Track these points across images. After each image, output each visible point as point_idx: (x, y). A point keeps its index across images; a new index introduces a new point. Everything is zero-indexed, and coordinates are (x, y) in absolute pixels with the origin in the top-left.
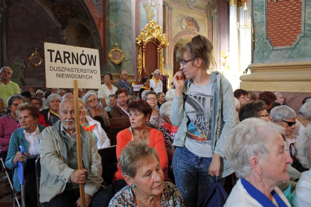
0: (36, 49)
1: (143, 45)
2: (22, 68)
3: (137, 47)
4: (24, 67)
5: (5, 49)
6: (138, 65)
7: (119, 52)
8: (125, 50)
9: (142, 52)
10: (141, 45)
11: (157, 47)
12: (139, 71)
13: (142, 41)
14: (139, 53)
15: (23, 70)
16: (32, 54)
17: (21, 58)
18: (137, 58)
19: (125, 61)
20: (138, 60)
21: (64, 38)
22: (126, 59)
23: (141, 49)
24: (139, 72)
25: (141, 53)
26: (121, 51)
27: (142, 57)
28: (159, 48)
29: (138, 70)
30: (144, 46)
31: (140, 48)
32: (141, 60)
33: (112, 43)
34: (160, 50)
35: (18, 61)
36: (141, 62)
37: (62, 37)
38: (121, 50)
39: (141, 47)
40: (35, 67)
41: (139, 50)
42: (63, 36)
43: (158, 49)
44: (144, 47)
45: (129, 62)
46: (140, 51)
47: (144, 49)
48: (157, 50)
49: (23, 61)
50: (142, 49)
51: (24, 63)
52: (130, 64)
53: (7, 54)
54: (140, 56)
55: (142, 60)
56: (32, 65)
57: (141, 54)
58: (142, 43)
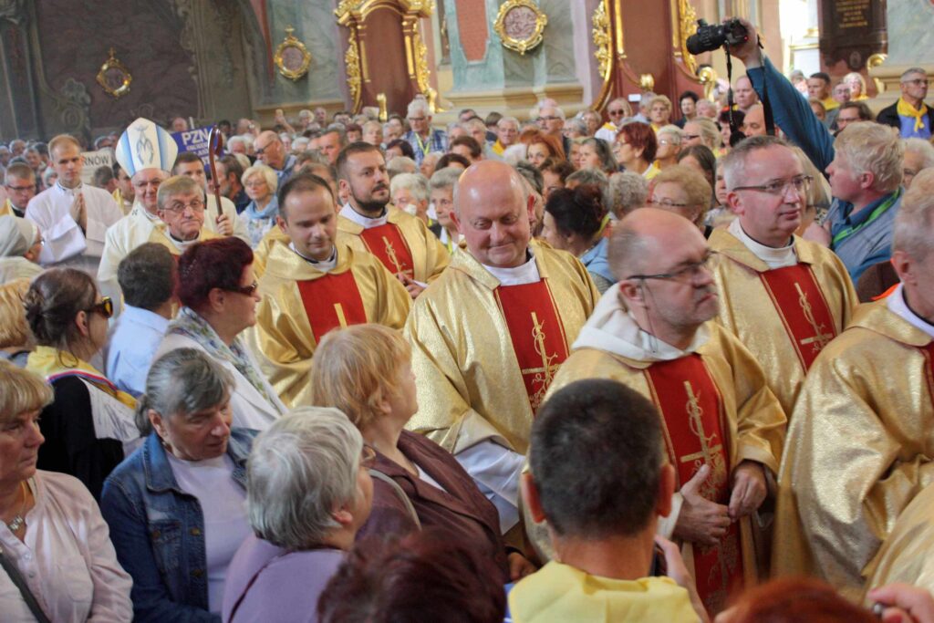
0: (112, 52)
1: (358, 21)
2: (84, 104)
3: (344, 29)
4: (88, 100)
5: (39, 63)
6: (350, 77)
7: (297, 47)
8: (314, 40)
9: (357, 40)
10: (354, 22)
11: (402, 20)
12: (354, 89)
13: (351, 15)
14: (350, 44)
15: (87, 109)
16: (102, 65)
17: (78, 80)
18: (344, 58)
19: (316, 68)
20: (347, 64)
21: (180, 11)
22: (320, 62)
23: (353, 34)
24: (353, 94)
25: (354, 43)
26: (301, 45)
27: (359, 54)
28: (408, 20)
29: (351, 88)
30: (362, 24)
31: (350, 32)
32: (357, 62)
33: (279, 26)
34: (411, 27)
35: (71, 88)
36: (357, 66)
37: (172, 8)
38: (303, 42)
39: (352, 29)
40: (114, 96)
41: (349, 36)
42: (176, 7)
43: (405, 23)
44: (359, 27)
45: (329, 68)
46: (351, 40)
47: (362, 31)
48: (402, 28)
49: (84, 87)
50: (357, 32)
51: (87, 92)
52: (331, 74)
53: (45, 73)
54: (352, 53)
55: (360, 61)
56: (105, 93)
57: (356, 47)
58: (354, 19)
